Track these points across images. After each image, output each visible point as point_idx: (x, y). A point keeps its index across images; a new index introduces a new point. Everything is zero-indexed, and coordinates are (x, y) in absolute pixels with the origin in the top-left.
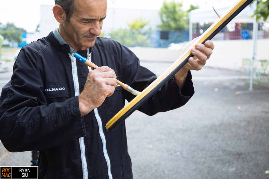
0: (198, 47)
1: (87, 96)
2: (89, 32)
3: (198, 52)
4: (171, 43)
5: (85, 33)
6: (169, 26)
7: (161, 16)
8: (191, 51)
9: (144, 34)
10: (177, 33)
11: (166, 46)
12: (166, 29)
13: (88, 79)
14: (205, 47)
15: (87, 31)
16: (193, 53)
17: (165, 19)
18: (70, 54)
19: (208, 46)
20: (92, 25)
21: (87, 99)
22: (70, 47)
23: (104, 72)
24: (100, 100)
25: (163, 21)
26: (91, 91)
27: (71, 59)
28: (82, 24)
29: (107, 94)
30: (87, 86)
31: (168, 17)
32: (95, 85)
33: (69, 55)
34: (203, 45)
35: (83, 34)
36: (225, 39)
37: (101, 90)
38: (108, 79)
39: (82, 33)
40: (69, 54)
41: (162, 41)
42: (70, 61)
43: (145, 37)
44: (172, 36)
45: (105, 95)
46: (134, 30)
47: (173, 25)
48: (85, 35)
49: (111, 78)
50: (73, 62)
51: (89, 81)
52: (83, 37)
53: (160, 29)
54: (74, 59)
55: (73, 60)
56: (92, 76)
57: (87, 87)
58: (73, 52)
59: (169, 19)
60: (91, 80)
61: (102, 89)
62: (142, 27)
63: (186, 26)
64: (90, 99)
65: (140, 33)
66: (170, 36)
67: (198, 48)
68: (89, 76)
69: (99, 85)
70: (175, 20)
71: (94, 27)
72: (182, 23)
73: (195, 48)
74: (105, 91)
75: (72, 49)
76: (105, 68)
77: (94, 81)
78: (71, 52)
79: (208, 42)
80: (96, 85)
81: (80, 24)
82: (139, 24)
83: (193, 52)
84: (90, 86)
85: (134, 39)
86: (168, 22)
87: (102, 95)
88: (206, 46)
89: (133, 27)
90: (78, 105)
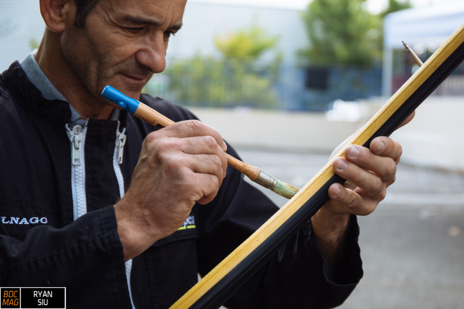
0: (353, 154)
1: (140, 203)
2: (133, 61)
3: (353, 169)
4: (334, 99)
5: (122, 62)
6: (331, 53)
8: (335, 165)
9: (262, 73)
10: (352, 74)
11: (320, 107)
12: (322, 62)
13: (143, 156)
14: (372, 156)
15: (130, 57)
16: (340, 173)
17: (320, 34)
18: (69, 126)
19: (379, 152)
20: (144, 42)
21: (138, 210)
22: (72, 108)
23: (189, 136)
24: (174, 215)
26: (150, 190)
27: (71, 139)
28: (119, 33)
29: (196, 198)
30: (139, 174)
31: (327, 28)
32: (161, 173)
33: (65, 130)
34: (365, 149)
35: (117, 64)
37: (178, 186)
38: (200, 156)
39: (117, 59)
40: (67, 125)
41: (311, 96)
42: (67, 145)
43: (263, 83)
44: (336, 81)
45: (188, 200)
46: (234, 62)
47: (341, 50)
48: (123, 67)
49: (206, 155)
50: (77, 149)
51: (144, 160)
52: (116, 74)
53: (305, 62)
54: (79, 142)
55: (77, 143)
56: (153, 148)
57: (139, 177)
58: (78, 121)
59: (332, 36)
60: (151, 158)
61: (180, 183)
62: (256, 52)
63: (375, 55)
64: (146, 212)
65: (249, 70)
66: (333, 80)
67: (352, 158)
68: (146, 147)
69: (173, 172)
70: (348, 38)
71: (149, 48)
72: (366, 46)
73: (343, 158)
74: (189, 189)
75: (76, 114)
76: (192, 127)
77: (159, 160)
78: (73, 120)
79: (379, 141)
80: (164, 174)
81: (116, 33)
82: (248, 45)
83: (340, 168)
84: (147, 176)
85: (232, 85)
87: (179, 201)
88: (374, 152)
89: (231, 53)
90: (116, 226)
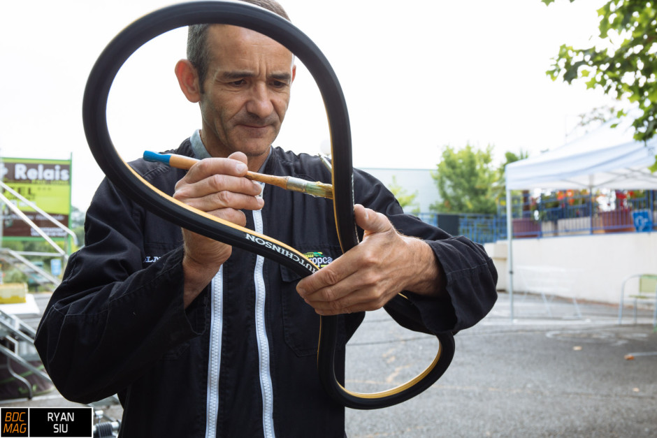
2: (244, 110)
6: (461, 206)
7: (441, 186)
15: (242, 107)
17: (450, 191)
20: (250, 93)
25: (444, 195)
31: (456, 186)
35: (233, 116)
36: (593, 231)
47: (469, 203)
48: (239, 119)
59: (460, 192)
63: (498, 204)
70: (476, 193)
71: (254, 98)
86: (457, 198)
